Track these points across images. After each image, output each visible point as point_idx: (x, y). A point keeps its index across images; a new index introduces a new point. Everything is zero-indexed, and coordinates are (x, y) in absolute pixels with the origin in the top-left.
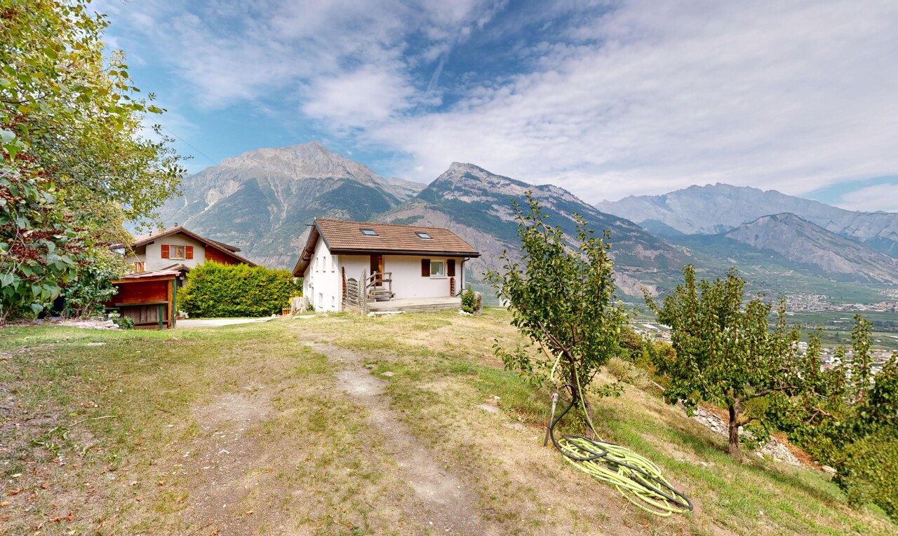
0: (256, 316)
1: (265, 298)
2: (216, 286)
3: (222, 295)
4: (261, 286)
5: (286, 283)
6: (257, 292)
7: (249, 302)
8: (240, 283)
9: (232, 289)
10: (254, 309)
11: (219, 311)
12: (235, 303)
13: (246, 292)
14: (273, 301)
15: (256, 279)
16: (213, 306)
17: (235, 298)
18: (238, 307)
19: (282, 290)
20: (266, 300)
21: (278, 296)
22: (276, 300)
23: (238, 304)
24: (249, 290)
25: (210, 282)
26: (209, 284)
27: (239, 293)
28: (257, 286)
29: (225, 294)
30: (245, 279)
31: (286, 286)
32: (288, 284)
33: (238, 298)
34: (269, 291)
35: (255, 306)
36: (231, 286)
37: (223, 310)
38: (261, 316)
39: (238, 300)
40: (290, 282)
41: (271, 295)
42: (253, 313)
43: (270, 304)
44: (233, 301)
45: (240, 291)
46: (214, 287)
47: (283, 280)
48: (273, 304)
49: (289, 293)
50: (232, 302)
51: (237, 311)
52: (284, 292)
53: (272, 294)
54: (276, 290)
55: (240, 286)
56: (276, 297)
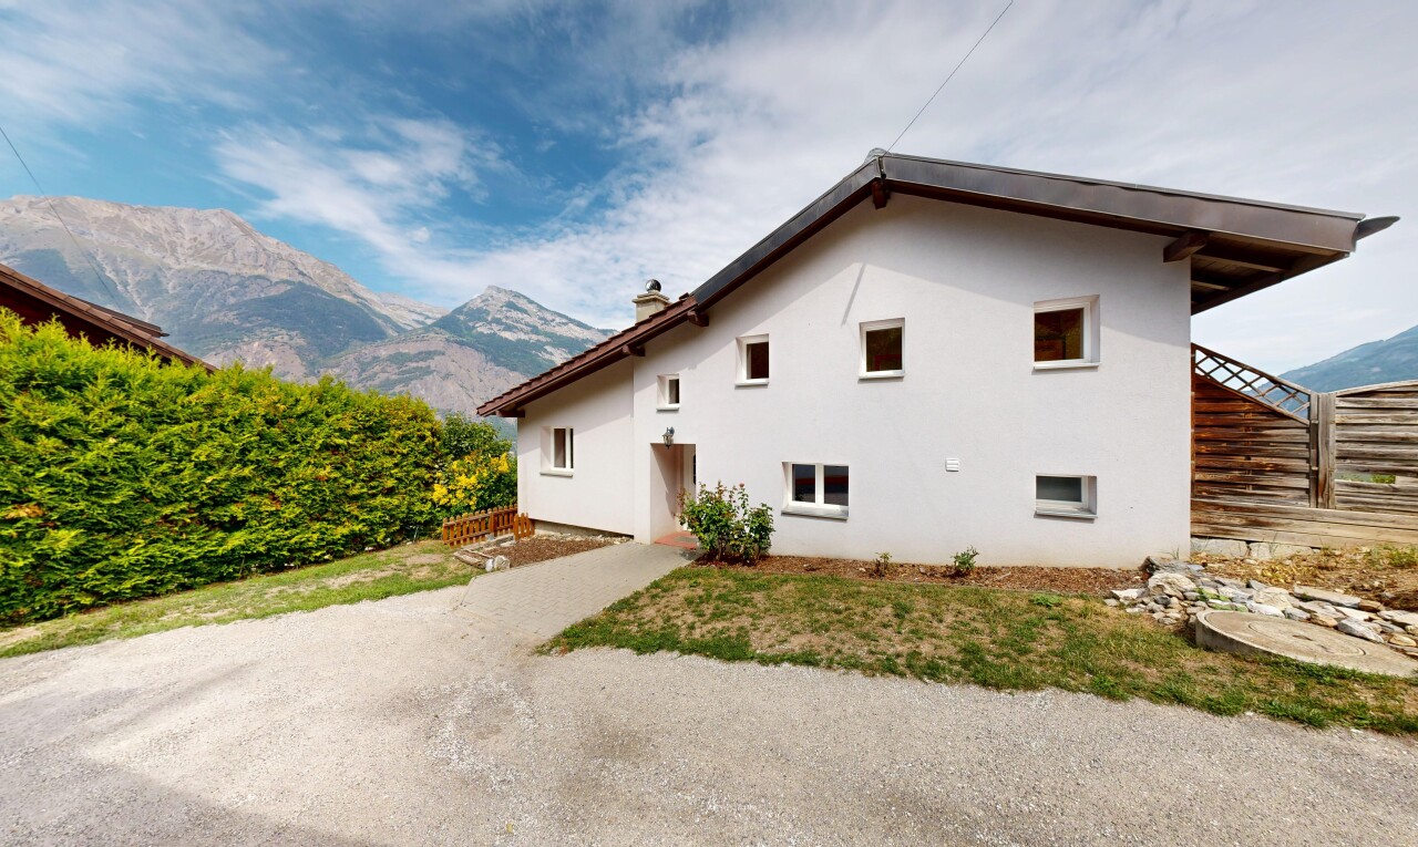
0: (318, 561)
1: (355, 491)
2: (98, 452)
3: (143, 494)
4: (338, 447)
5: (422, 438)
6: (322, 473)
7: (290, 512)
8: (247, 437)
9: (205, 467)
10: (311, 535)
11: (119, 575)
12: (213, 525)
13: (271, 472)
14: (380, 500)
15: (317, 423)
16: (78, 558)
17: (218, 501)
18: (237, 539)
19: (412, 459)
20: (356, 498)
21: (400, 480)
22: (390, 492)
23: (235, 525)
24: (296, 462)
25: (51, 432)
26: (46, 444)
27: (244, 479)
28: (325, 447)
29: (160, 490)
30: (271, 423)
31: (422, 447)
32: (430, 439)
33: (231, 500)
34: (368, 465)
35: (317, 525)
36: (201, 453)
37: (152, 564)
38: (338, 556)
39: (236, 510)
40: (433, 435)
41: (372, 479)
42: (308, 551)
43: (371, 511)
44: (210, 512)
45: (247, 472)
46: (89, 458)
47: (414, 426)
48: (383, 508)
49: (429, 468)
50: (204, 520)
51: (228, 558)
52: (417, 465)
53: (375, 475)
54: (389, 462)
55: (244, 451)
56: (390, 483)
